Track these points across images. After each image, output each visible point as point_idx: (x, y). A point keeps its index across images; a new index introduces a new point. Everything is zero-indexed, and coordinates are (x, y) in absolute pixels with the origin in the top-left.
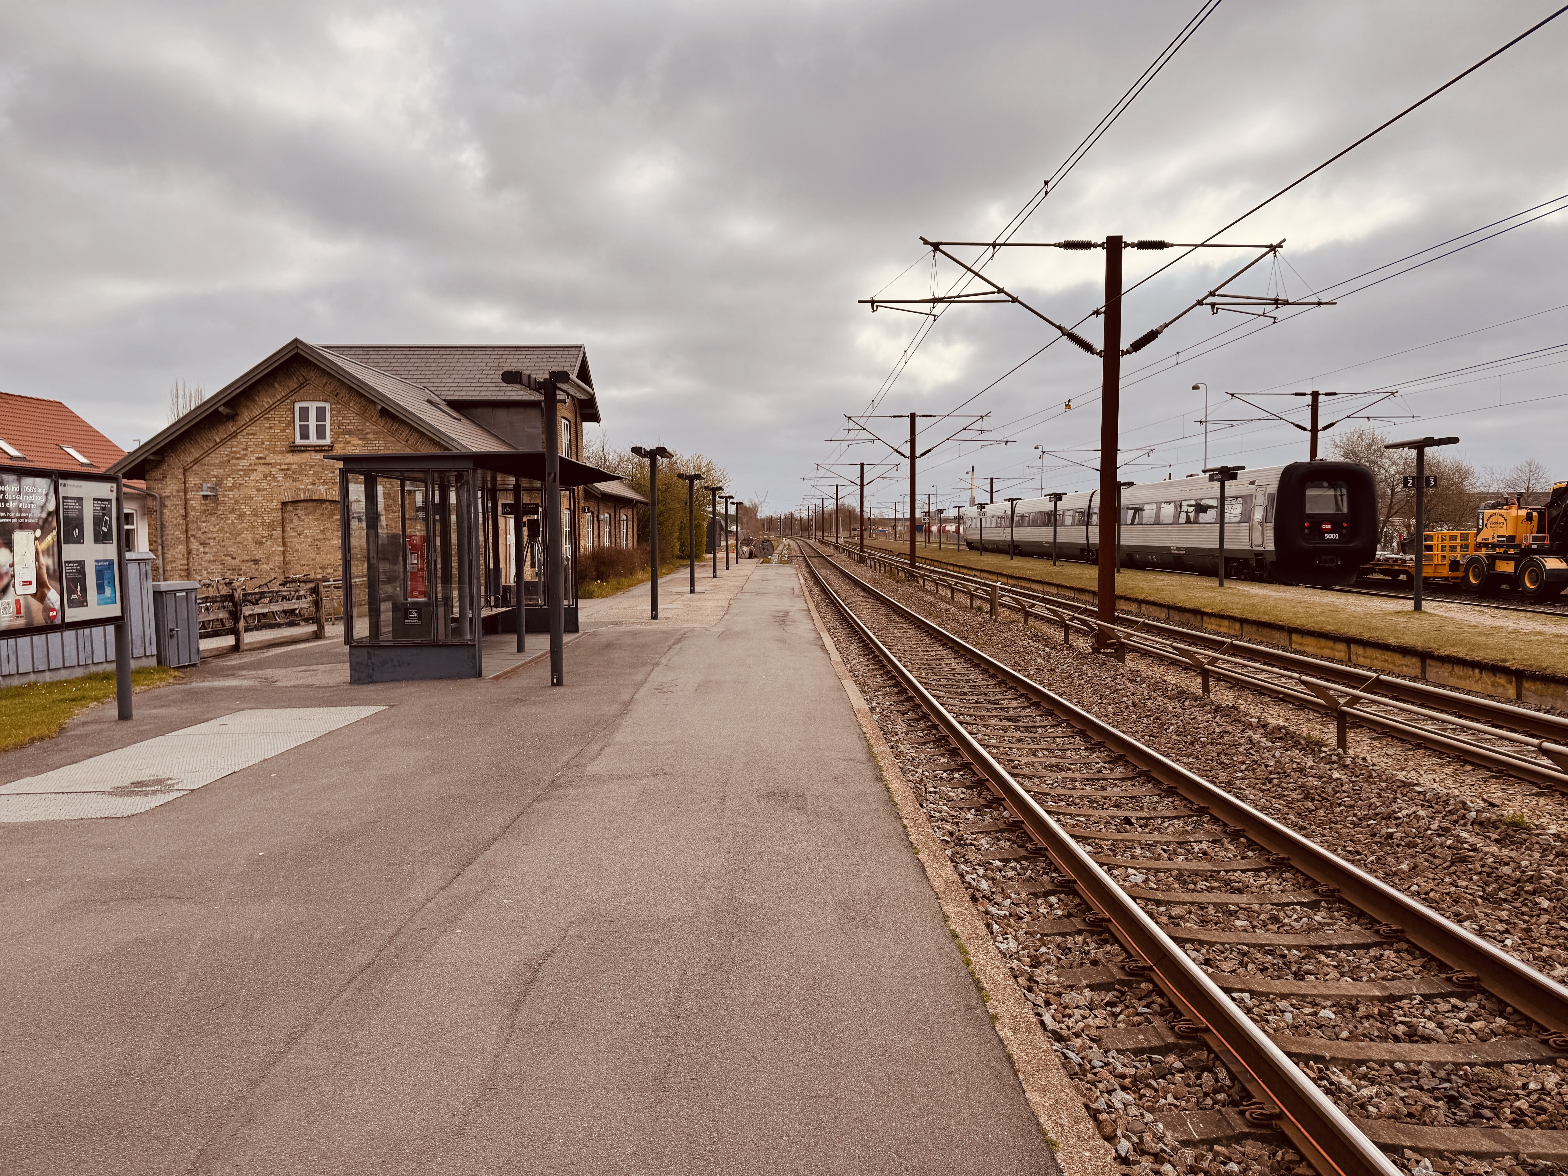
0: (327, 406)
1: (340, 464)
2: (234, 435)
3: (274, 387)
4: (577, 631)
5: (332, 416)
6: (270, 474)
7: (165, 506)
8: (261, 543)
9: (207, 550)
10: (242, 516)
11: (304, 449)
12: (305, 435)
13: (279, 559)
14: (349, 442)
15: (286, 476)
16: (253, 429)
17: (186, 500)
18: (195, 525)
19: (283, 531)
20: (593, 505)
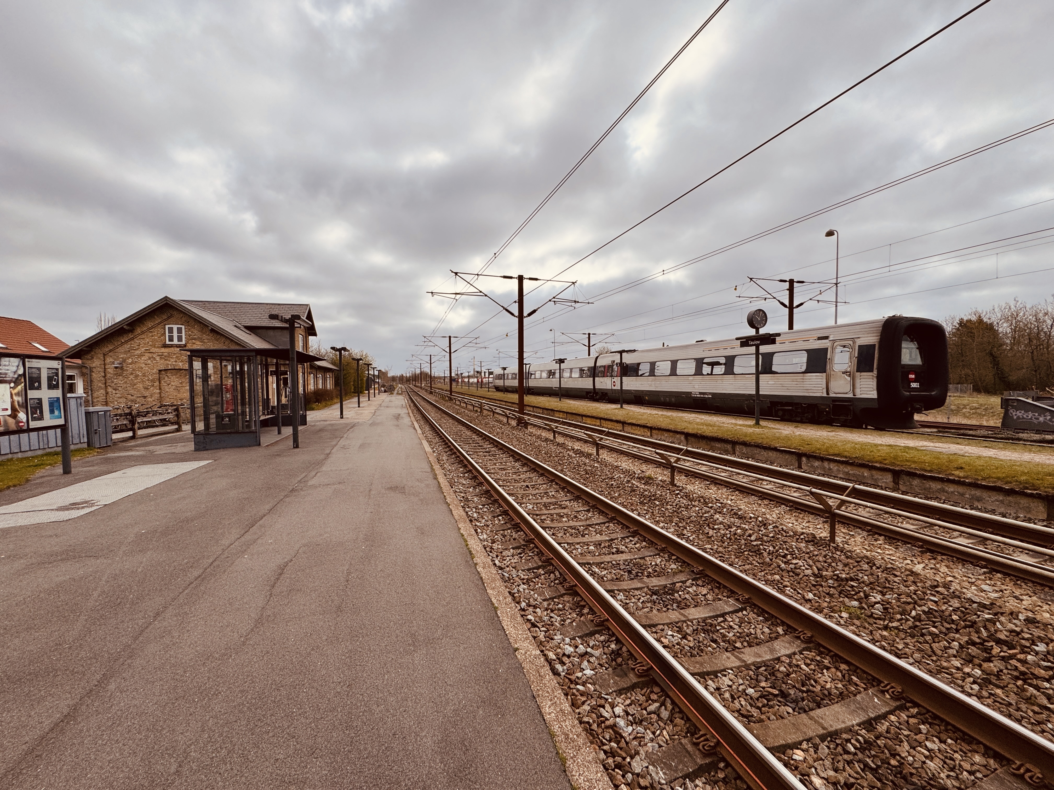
0: (183, 327)
1: (189, 353)
2: (132, 339)
3: (154, 318)
4: (306, 424)
5: (186, 331)
6: (152, 357)
7: (93, 372)
8: (148, 389)
9: (117, 392)
10: (137, 376)
11: (171, 346)
12: (171, 339)
13: (157, 396)
14: (194, 343)
15: (161, 358)
16: (143, 336)
17: (105, 368)
18: (110, 381)
19: (160, 383)
20: (314, 371)
